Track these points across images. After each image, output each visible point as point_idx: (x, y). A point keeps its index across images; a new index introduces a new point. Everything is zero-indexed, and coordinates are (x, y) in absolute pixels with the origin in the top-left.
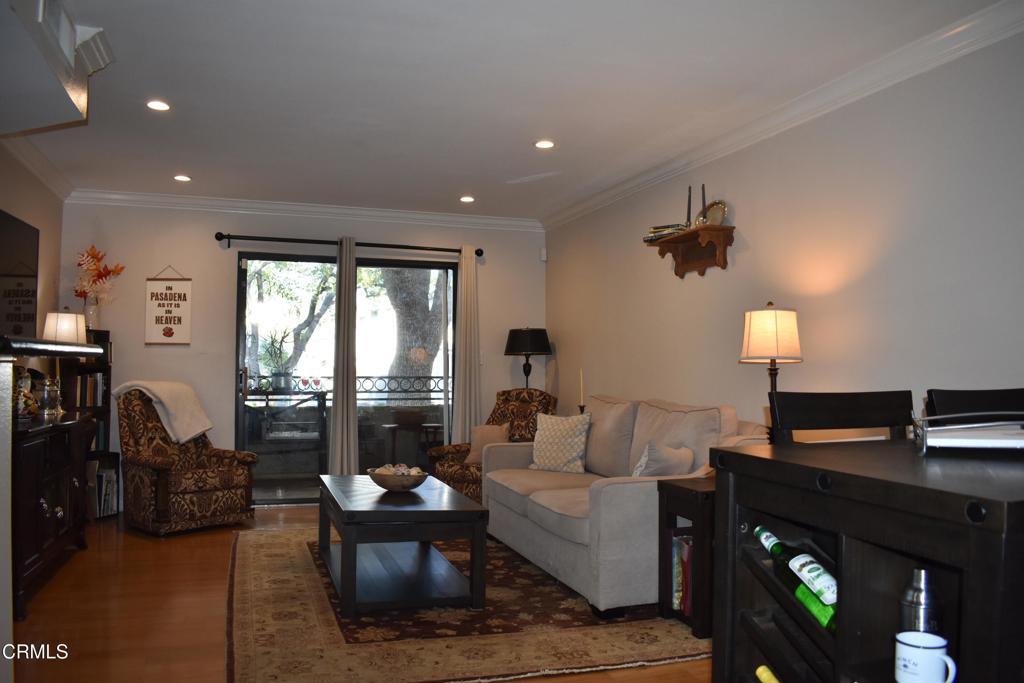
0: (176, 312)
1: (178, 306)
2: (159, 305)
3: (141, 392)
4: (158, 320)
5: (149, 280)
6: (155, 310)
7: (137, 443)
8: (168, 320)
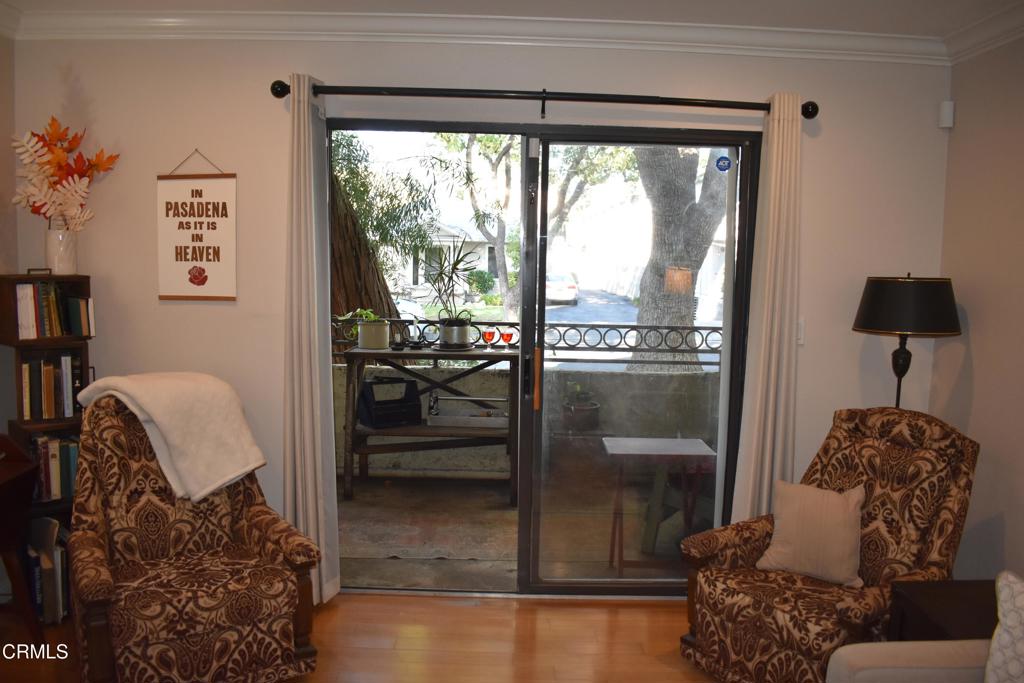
0: (210, 239)
1: (212, 226)
2: (181, 225)
3: (118, 401)
4: (180, 254)
5: (161, 178)
6: (171, 234)
7: (106, 503)
8: (198, 254)
